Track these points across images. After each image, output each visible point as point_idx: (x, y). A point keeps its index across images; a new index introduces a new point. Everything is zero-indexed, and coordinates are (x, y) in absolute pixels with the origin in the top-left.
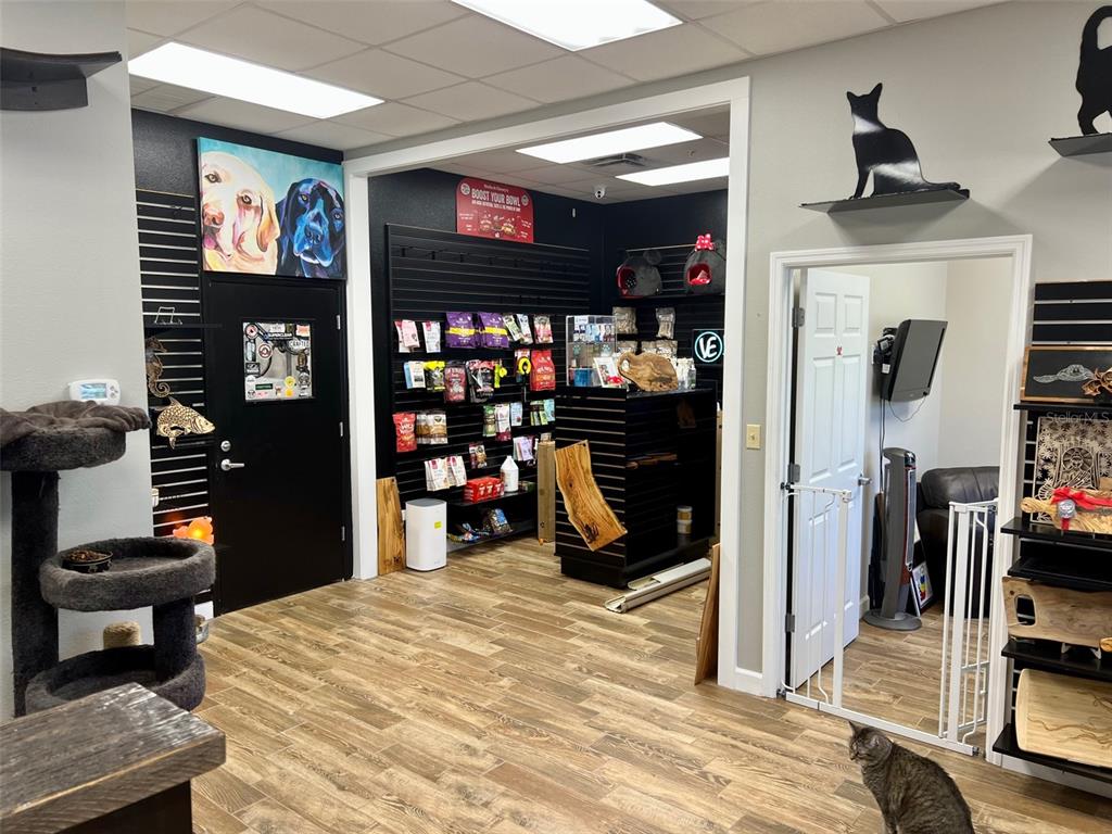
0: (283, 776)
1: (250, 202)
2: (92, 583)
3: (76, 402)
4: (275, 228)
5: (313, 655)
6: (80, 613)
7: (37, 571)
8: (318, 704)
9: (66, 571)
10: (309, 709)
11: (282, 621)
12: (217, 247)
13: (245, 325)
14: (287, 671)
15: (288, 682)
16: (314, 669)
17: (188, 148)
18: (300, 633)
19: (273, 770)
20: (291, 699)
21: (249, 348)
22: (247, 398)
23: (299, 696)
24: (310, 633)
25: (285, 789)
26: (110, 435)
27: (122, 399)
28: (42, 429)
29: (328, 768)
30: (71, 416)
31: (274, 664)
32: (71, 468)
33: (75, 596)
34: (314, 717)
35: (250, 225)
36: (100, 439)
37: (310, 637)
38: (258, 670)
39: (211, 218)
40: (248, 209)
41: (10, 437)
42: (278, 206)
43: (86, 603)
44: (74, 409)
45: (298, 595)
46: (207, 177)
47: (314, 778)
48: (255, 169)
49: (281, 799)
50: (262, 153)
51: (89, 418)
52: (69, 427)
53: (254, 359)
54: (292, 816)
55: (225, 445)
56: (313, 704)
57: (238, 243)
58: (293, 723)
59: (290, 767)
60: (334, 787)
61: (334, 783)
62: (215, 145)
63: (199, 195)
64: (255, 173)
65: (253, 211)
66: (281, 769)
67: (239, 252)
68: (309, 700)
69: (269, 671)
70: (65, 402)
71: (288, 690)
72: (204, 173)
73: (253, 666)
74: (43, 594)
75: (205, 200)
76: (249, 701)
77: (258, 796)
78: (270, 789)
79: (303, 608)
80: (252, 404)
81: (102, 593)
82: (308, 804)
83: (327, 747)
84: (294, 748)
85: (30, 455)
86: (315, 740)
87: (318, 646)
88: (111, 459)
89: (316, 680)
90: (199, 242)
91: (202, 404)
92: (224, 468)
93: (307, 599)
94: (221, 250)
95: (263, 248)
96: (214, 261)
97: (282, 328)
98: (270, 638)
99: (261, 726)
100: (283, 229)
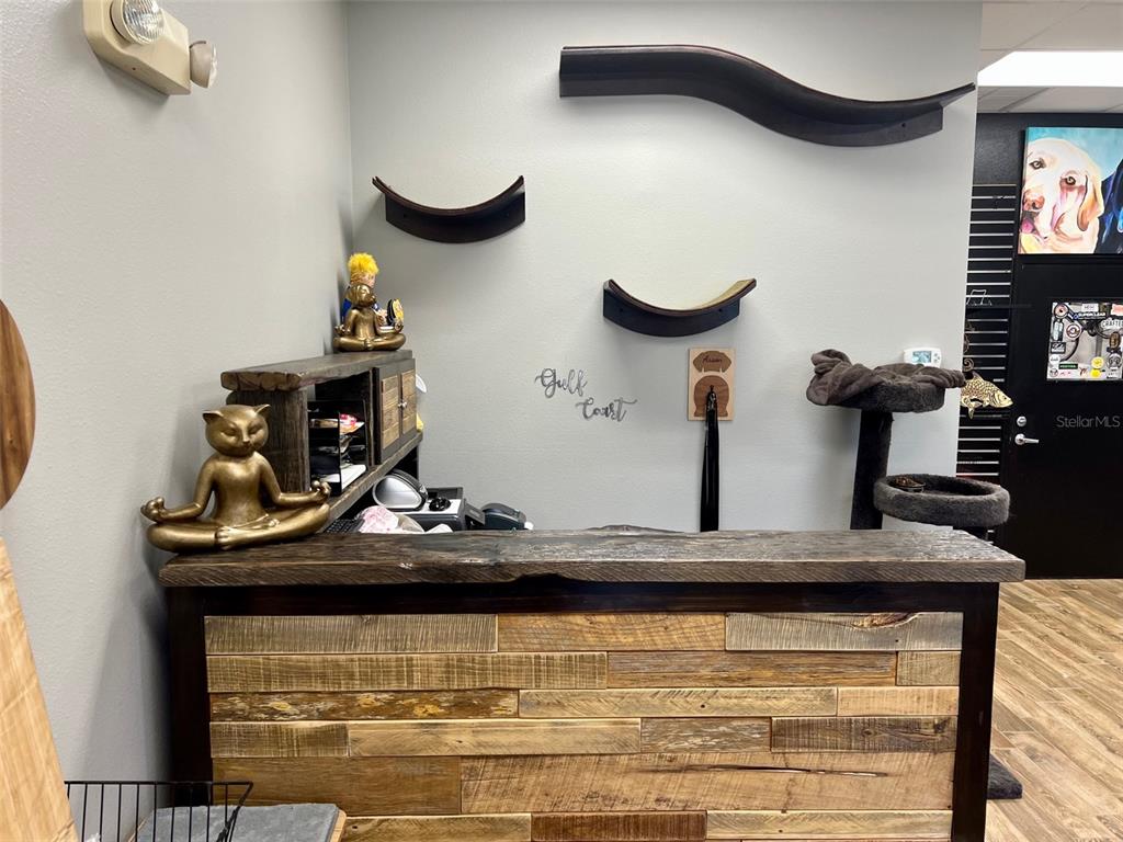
0: (1052, 722)
1: (1074, 183)
2: (911, 499)
3: (909, 365)
4: (1098, 205)
5: (1095, 636)
6: (901, 521)
7: (872, 486)
8: (1095, 677)
9: (892, 489)
10: (1085, 678)
11: (1064, 599)
12: (1034, 230)
13: (1055, 304)
14: (1065, 642)
15: (1067, 652)
16: (1094, 649)
17: (1016, 139)
18: (1083, 614)
19: (1042, 713)
20: (1066, 665)
21: (1056, 328)
22: (1049, 377)
23: (1075, 665)
24: (1093, 616)
25: (1053, 731)
26: (935, 390)
27: (942, 364)
28: (887, 380)
29: (1100, 731)
30: (905, 374)
31: (1052, 633)
32: (904, 411)
33: (898, 507)
34: (1090, 687)
35: (1072, 204)
36: (925, 392)
37: (1093, 620)
38: (1034, 634)
39: (1031, 203)
40: (1071, 190)
41: (867, 385)
42: (1105, 184)
43: (906, 513)
44: (908, 369)
45: (1084, 580)
46: (1032, 164)
47: (1084, 734)
48: (1083, 149)
49: (1048, 737)
50: (1093, 131)
51: (921, 375)
52: (905, 381)
53: (1060, 338)
54: (1057, 753)
55: (1021, 420)
56: (1089, 676)
57: (1056, 225)
58: (1067, 684)
59: (1060, 717)
60: (1104, 748)
61: (1105, 744)
62: (1044, 132)
63: (1021, 182)
64: (1083, 153)
65: (1076, 191)
66: (1050, 715)
67: (1056, 233)
68: (1085, 671)
69: (1045, 637)
70: (900, 364)
71: (1064, 657)
72: (1029, 160)
73: (1030, 629)
74: (875, 503)
75: (1026, 187)
76: (1023, 654)
77: (1027, 729)
78: (1038, 727)
79: (1087, 593)
80: (1053, 382)
81: (918, 509)
82: (1075, 750)
83: (1100, 714)
84: (1065, 703)
85: (878, 399)
86: (1088, 705)
87: (1102, 630)
88: (934, 409)
89: (1096, 658)
90: (1016, 229)
91: (1002, 380)
92: (1017, 442)
93: (1094, 587)
94: (1038, 233)
95: (1083, 226)
96: (1029, 244)
97: (1095, 307)
98: (1050, 611)
99: (1033, 678)
100: (1107, 206)
